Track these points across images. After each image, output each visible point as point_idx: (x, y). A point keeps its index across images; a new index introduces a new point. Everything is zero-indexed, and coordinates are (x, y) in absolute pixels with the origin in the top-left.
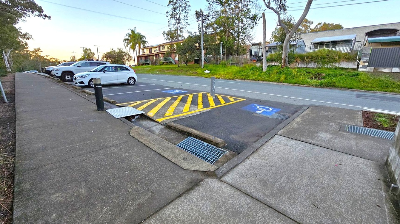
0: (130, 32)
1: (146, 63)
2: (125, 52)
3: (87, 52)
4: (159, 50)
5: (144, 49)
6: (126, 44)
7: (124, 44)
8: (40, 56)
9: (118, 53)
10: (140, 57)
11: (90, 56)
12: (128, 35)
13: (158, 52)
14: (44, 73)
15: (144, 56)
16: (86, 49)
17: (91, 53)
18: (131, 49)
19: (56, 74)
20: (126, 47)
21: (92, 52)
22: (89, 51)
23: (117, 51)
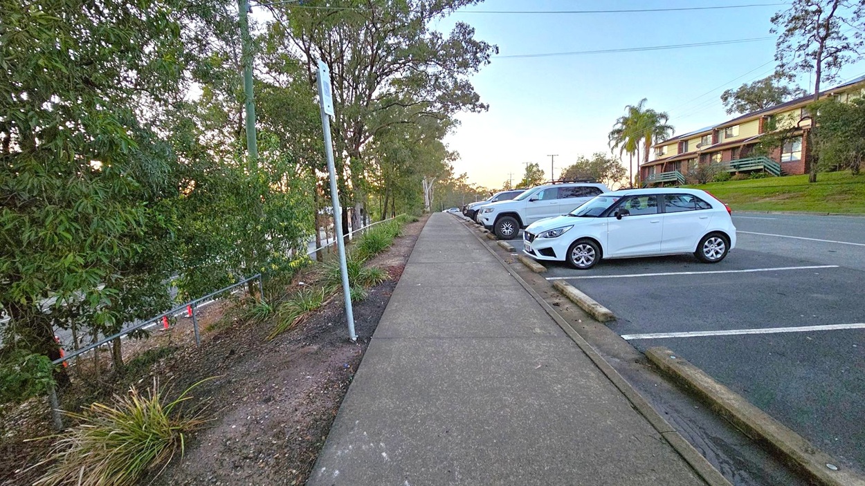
0: (627, 114)
1: (669, 180)
2: (609, 161)
3: (531, 171)
4: (715, 140)
5: (661, 147)
6: (613, 143)
7: (609, 144)
8: (465, 186)
9: (595, 164)
10: (649, 167)
11: (536, 176)
12: (622, 120)
13: (713, 147)
14: (465, 215)
15: (662, 164)
16: (531, 165)
17: (539, 171)
18: (625, 151)
19: (485, 221)
20: (612, 149)
21: (540, 169)
22: (535, 169)
23: (592, 159)
